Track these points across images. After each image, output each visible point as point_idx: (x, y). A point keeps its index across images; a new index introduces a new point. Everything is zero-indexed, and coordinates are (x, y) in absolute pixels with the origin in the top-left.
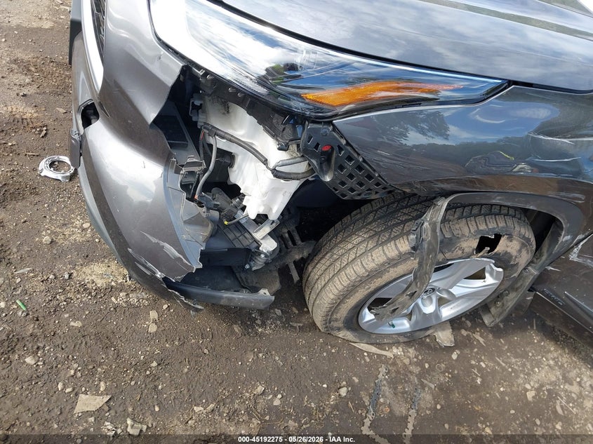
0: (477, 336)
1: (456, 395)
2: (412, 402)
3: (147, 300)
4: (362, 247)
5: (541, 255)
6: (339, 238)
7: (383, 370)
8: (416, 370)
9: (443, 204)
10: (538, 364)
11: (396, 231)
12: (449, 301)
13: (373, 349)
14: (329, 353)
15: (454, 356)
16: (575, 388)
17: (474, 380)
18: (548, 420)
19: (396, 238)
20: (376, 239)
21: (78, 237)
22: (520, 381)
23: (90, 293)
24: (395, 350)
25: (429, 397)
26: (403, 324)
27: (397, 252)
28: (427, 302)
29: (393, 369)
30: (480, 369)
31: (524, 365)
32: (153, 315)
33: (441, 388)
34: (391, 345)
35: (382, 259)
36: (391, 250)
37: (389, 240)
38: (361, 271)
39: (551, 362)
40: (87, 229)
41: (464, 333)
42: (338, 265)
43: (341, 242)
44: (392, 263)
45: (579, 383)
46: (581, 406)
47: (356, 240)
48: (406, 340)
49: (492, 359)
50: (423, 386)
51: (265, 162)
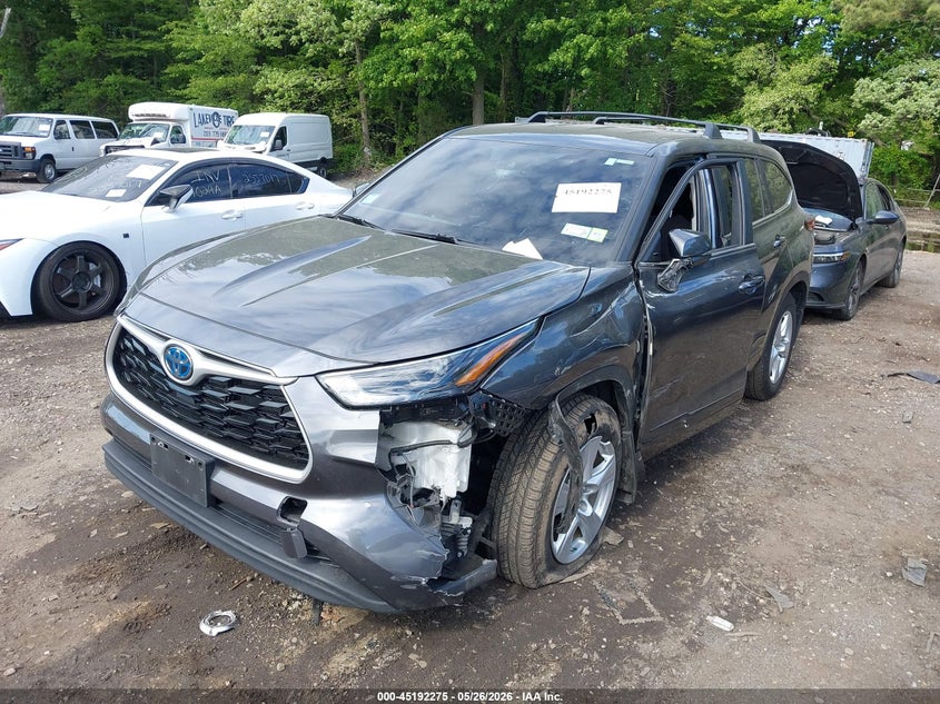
0: (632, 523)
1: (656, 566)
2: (633, 588)
3: (398, 651)
4: (525, 480)
5: (623, 417)
6: (502, 490)
7: (596, 583)
8: (617, 569)
9: (556, 405)
10: (686, 513)
11: (537, 451)
12: (597, 493)
13: (577, 576)
14: (552, 598)
15: (631, 545)
16: (721, 511)
17: (657, 550)
18: (724, 541)
19: (540, 455)
20: (528, 467)
21: (298, 652)
22: (685, 531)
23: (354, 676)
24: (591, 568)
25: (641, 579)
26: (580, 544)
27: (545, 474)
28: (584, 507)
29: (601, 579)
30: (655, 542)
31: (678, 520)
32: (413, 657)
33: (641, 568)
34: (584, 566)
35: (543, 475)
36: (544, 465)
37: (537, 460)
38: (536, 496)
39: (693, 506)
40: (298, 642)
41: (622, 527)
42: (517, 508)
43: (506, 491)
44: (550, 473)
45: (721, 506)
46: (734, 519)
47: (515, 479)
48: (590, 557)
49: (655, 531)
50: (631, 575)
51: (450, 443)
